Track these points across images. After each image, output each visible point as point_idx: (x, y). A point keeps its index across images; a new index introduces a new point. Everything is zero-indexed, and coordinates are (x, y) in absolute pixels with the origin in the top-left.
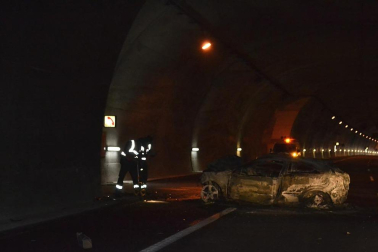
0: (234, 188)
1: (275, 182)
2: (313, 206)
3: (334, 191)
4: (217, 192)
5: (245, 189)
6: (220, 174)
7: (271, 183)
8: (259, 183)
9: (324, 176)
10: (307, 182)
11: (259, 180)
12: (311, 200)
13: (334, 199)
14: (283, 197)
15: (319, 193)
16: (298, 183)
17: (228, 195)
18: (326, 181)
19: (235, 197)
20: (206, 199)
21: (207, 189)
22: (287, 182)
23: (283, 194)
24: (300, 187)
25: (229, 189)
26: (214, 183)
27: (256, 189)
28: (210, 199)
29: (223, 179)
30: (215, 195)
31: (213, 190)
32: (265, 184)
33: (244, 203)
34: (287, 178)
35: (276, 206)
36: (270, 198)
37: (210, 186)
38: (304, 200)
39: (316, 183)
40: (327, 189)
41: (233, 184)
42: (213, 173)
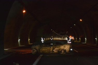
0: (41, 49)
1: (52, 47)
2: (62, 53)
3: (67, 49)
4: (36, 51)
5: (44, 50)
6: (37, 46)
8: (48, 48)
9: (64, 45)
10: (60, 47)
11: (47, 47)
12: (61, 52)
13: (67, 51)
14: (54, 51)
15: (63, 50)
16: (57, 47)
17: (39, 52)
18: (65, 47)
19: (41, 52)
20: (33, 53)
21: (33, 50)
22: (55, 47)
23: (54, 50)
24: (58, 48)
25: (39, 50)
27: (47, 50)
28: (34, 53)
29: (37, 47)
30: (35, 52)
31: (35, 50)
32: (49, 48)
34: (55, 46)
35: (52, 54)
36: (51, 52)
37: (34, 49)
38: (59, 52)
39: (62, 47)
40: (65, 49)
41: (40, 48)
42: (35, 46)
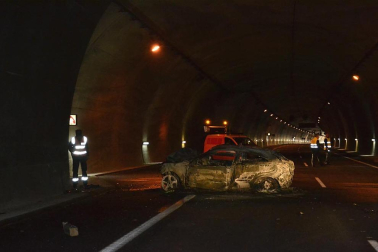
0: (191, 177)
1: (228, 170)
2: (263, 191)
3: (281, 177)
4: (176, 182)
5: (202, 177)
6: (179, 164)
7: (225, 172)
8: (214, 172)
9: (272, 164)
10: (257, 169)
11: (214, 169)
12: (261, 186)
13: (281, 184)
14: (236, 184)
15: (268, 179)
16: (249, 170)
17: (186, 184)
18: (274, 168)
19: (193, 185)
20: (166, 189)
21: (167, 179)
22: (240, 171)
23: (236, 181)
24: (251, 174)
25: (187, 178)
26: (173, 173)
27: (212, 178)
28: (170, 188)
29: (181, 169)
30: (174, 184)
31: (172, 179)
32: (220, 172)
33: (201, 191)
34: (239, 166)
35: (230, 192)
36: (225, 185)
37: (170, 177)
38: (255, 186)
39: (265, 170)
40: (275, 176)
41: (191, 173)
42: (172, 164)
